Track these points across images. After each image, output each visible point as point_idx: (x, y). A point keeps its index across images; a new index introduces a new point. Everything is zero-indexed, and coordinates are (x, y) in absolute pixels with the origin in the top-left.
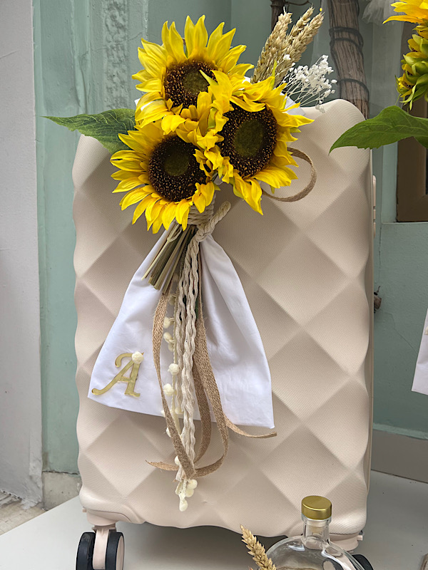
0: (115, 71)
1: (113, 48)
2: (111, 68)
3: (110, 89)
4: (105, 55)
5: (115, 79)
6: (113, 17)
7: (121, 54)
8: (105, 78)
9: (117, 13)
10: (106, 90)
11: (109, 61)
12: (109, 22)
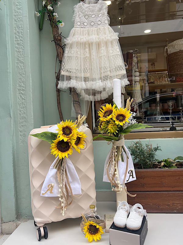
0: (22, 110)
1: (21, 104)
2: (20, 109)
3: (20, 114)
4: (18, 105)
5: (22, 112)
6: (21, 96)
7: (24, 106)
8: (18, 111)
9: (22, 95)
10: (19, 114)
11: (20, 107)
12: (19, 97)
